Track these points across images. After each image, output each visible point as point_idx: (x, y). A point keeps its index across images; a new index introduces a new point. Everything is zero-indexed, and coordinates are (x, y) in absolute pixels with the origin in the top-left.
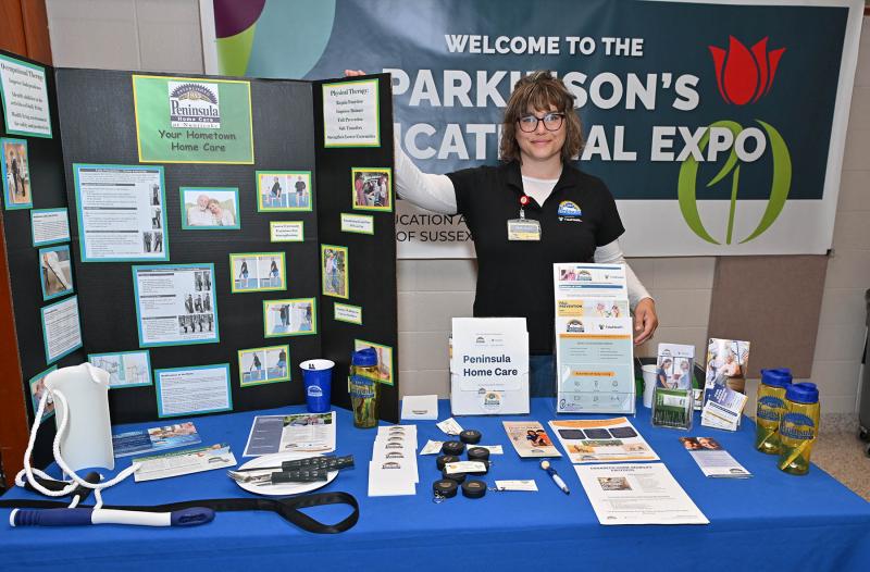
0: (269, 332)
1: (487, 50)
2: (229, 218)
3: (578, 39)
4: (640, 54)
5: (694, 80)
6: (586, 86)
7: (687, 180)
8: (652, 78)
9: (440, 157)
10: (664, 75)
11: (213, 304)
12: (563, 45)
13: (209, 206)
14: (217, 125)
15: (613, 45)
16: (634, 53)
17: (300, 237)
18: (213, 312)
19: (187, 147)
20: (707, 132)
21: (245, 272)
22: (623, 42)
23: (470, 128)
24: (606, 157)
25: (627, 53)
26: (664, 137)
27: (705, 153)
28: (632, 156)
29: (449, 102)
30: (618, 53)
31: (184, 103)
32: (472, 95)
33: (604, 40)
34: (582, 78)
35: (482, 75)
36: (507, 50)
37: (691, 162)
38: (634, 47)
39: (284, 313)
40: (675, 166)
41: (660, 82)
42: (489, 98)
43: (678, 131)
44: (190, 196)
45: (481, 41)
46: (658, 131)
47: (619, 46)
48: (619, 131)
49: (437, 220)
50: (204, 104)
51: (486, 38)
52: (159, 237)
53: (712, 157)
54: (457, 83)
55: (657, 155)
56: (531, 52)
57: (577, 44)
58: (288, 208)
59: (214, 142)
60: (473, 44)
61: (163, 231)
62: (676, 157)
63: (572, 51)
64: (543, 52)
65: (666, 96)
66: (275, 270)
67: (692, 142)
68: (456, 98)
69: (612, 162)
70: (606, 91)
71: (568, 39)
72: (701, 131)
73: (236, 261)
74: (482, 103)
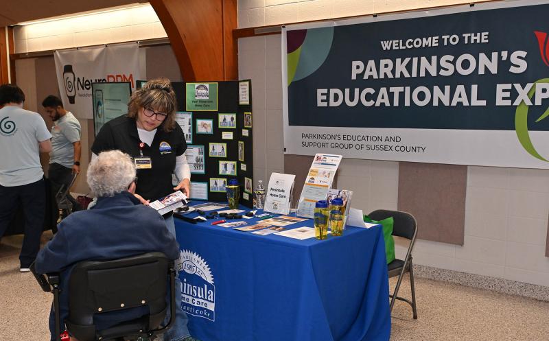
0: (220, 173)
1: (401, 47)
2: (210, 130)
3: (448, 36)
4: (487, 41)
5: (524, 54)
6: (454, 63)
7: (521, 117)
8: (495, 55)
9: (376, 105)
10: (503, 52)
11: (203, 160)
12: (441, 41)
13: (204, 126)
14: (208, 98)
15: (469, 38)
16: (483, 41)
17: (231, 138)
18: (203, 163)
19: (199, 106)
20: (534, 87)
21: (214, 149)
22: (476, 35)
23: (392, 89)
24: (466, 103)
25: (478, 41)
26: (504, 91)
27: (533, 100)
28: (483, 103)
29: (382, 76)
30: (472, 42)
31: (199, 91)
32: (393, 71)
33: (464, 35)
34: (451, 58)
35: (398, 60)
36: (412, 46)
37: (523, 106)
38: (483, 37)
39: (226, 166)
40: (513, 109)
41: (500, 57)
42: (401, 72)
43: (513, 86)
44: (199, 122)
45: (399, 43)
46: (500, 87)
47: (473, 38)
48: (474, 88)
49: (374, 139)
50: (204, 91)
51: (401, 41)
52: (190, 135)
53: (538, 102)
54: (386, 66)
55: (499, 102)
56: (424, 46)
57: (448, 39)
58: (228, 127)
59: (207, 104)
60: (394, 45)
61: (191, 133)
62: (512, 103)
63: (446, 44)
64: (430, 45)
65: (504, 65)
66: (223, 150)
67: (523, 94)
68: (385, 74)
69: (470, 106)
70: (466, 64)
71: (443, 37)
72: (529, 86)
73: (211, 145)
74: (398, 76)
